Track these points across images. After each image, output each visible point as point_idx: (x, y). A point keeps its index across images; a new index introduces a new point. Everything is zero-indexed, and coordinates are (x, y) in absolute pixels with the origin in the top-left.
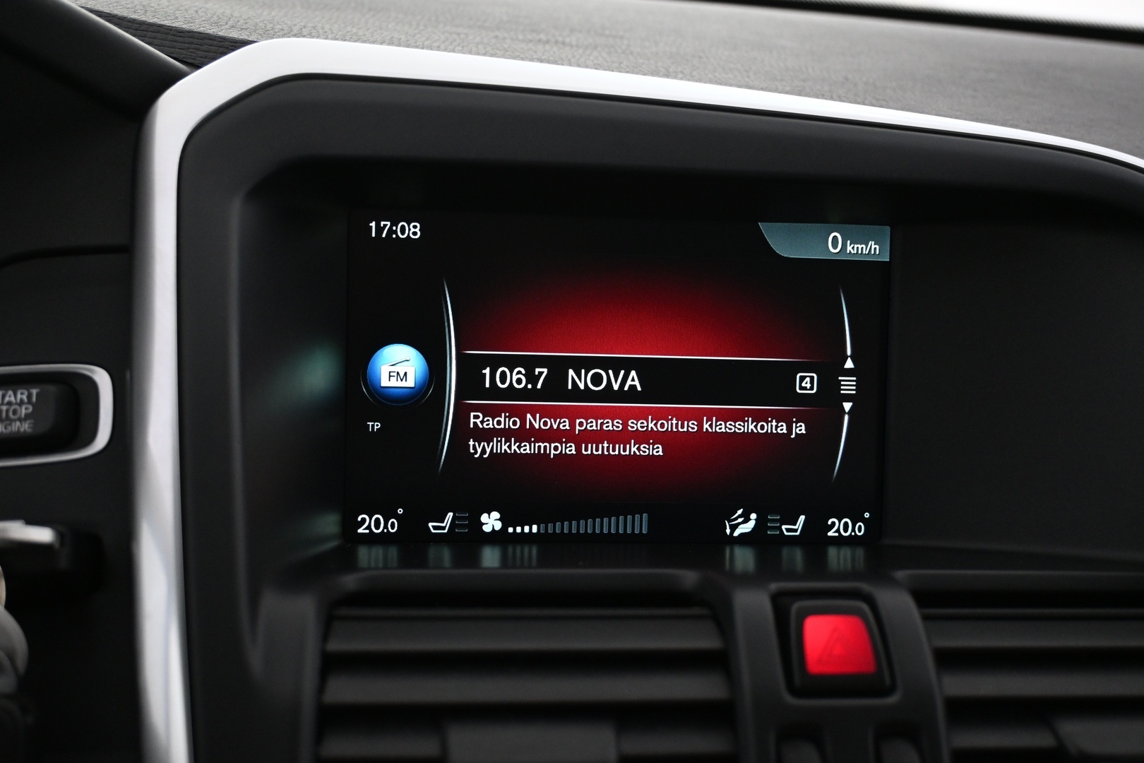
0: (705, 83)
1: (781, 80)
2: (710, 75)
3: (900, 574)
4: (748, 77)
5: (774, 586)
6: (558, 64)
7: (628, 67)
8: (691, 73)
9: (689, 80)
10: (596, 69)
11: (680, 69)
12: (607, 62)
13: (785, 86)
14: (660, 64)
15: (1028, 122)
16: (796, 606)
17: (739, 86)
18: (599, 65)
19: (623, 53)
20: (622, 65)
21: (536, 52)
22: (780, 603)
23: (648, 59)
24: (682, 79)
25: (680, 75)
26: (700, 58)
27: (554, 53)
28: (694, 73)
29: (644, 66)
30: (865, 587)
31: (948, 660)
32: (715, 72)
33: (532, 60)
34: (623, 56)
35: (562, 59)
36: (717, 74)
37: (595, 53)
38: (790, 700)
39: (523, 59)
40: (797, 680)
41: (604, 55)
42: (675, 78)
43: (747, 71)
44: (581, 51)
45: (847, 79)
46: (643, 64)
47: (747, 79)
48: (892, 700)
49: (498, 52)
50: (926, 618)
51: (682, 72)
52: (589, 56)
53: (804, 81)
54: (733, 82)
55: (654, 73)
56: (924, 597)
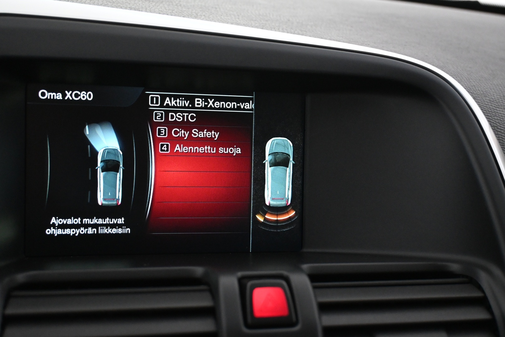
0: (215, 21)
1: (255, 20)
2: (219, 18)
3: (305, 266)
4: (238, 19)
5: (240, 274)
6: (139, 11)
7: (176, 12)
8: (209, 16)
9: (207, 20)
10: (159, 13)
11: (204, 14)
12: (166, 10)
13: (256, 23)
14: (194, 11)
15: (375, 43)
16: (250, 284)
17: (232, 24)
18: (161, 11)
19: (176, 5)
20: (174, 11)
21: (130, 4)
22: (242, 282)
23: (189, 9)
24: (203, 19)
25: (203, 17)
26: (216, 8)
27: (139, 4)
28: (211, 16)
29: (185, 12)
30: (285, 273)
31: (325, 308)
32: (222, 16)
33: (126, 8)
34: (176, 7)
35: (142, 8)
36: (222, 17)
37: (161, 5)
38: (246, 330)
39: (121, 8)
40: (249, 320)
41: (166, 6)
42: (200, 19)
43: (238, 16)
44: (154, 3)
45: (289, 20)
46: (185, 11)
47: (237, 20)
48: (297, 328)
49: (109, 3)
50: (314, 288)
51: (204, 15)
52: (158, 6)
53: (267, 21)
54: (229, 21)
55: (190, 16)
56: (314, 278)
